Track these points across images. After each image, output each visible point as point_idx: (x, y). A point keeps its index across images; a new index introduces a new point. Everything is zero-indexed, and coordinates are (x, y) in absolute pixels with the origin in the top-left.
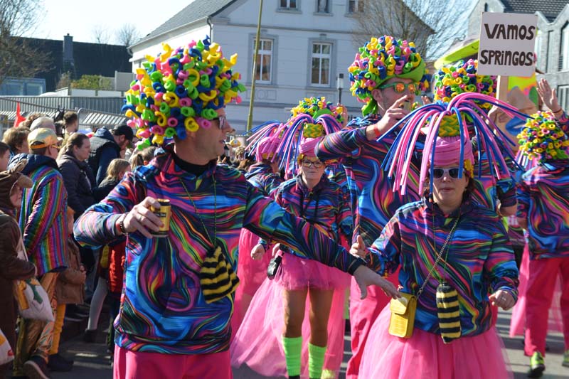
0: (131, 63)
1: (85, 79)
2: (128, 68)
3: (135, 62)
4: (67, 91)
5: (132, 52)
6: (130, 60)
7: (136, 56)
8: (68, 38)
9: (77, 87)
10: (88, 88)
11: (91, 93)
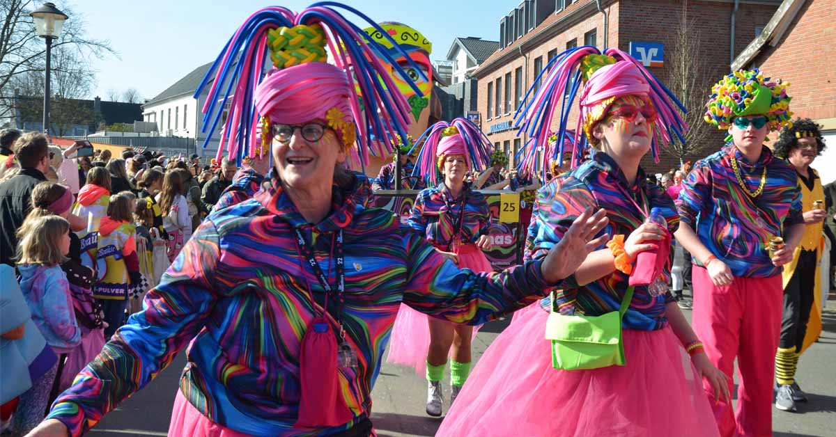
0: (143, 116)
1: (116, 126)
2: (141, 118)
3: (146, 115)
4: (104, 133)
5: (143, 109)
6: (143, 114)
7: (146, 111)
8: (98, 99)
9: (110, 130)
10: (117, 131)
11: (119, 134)
